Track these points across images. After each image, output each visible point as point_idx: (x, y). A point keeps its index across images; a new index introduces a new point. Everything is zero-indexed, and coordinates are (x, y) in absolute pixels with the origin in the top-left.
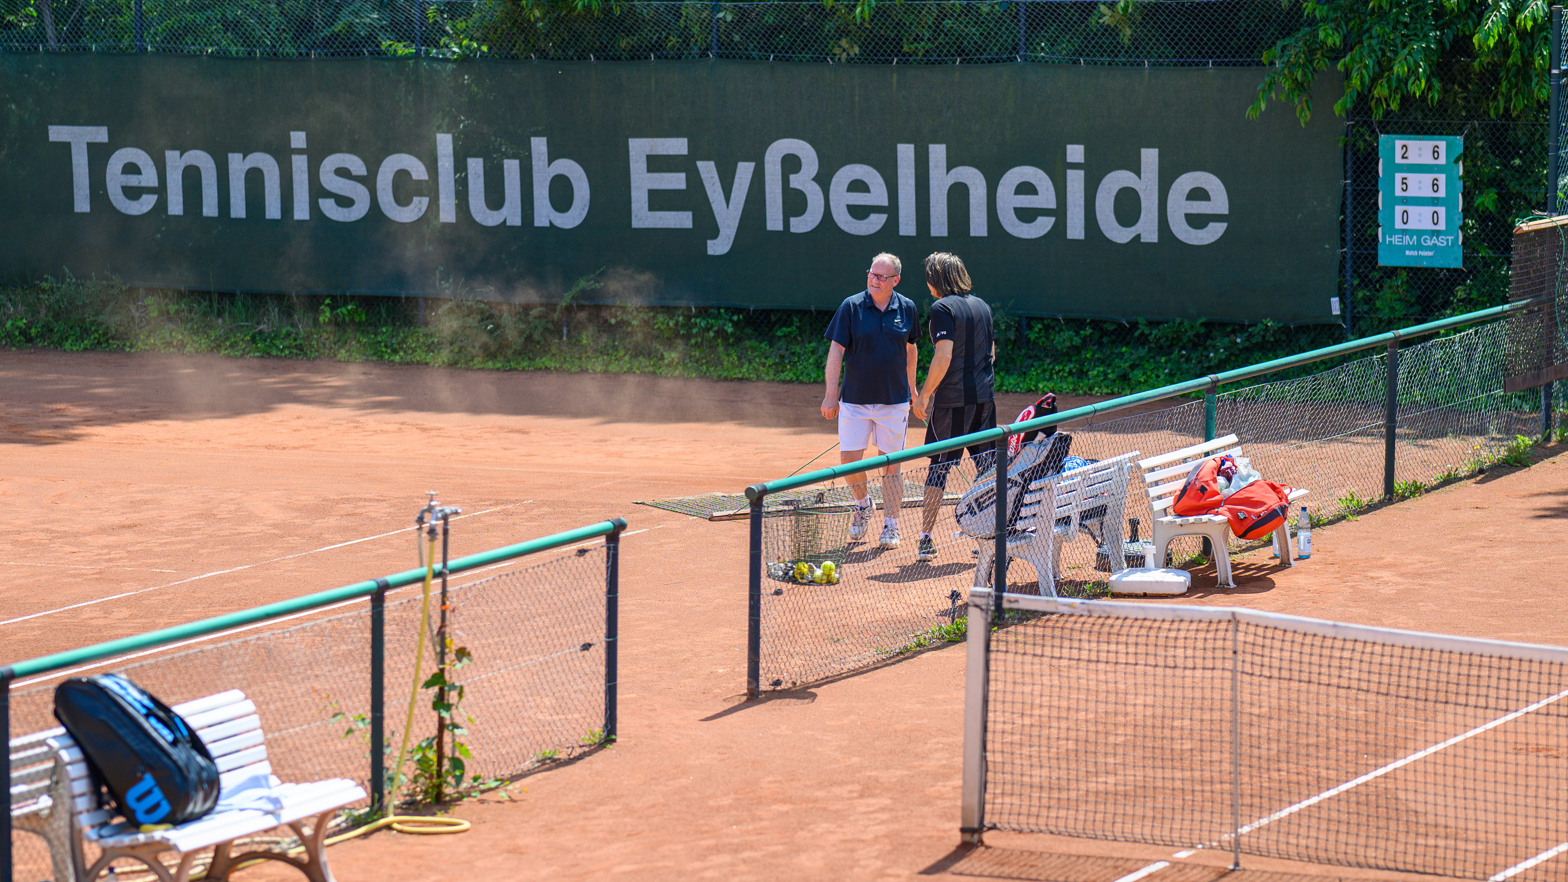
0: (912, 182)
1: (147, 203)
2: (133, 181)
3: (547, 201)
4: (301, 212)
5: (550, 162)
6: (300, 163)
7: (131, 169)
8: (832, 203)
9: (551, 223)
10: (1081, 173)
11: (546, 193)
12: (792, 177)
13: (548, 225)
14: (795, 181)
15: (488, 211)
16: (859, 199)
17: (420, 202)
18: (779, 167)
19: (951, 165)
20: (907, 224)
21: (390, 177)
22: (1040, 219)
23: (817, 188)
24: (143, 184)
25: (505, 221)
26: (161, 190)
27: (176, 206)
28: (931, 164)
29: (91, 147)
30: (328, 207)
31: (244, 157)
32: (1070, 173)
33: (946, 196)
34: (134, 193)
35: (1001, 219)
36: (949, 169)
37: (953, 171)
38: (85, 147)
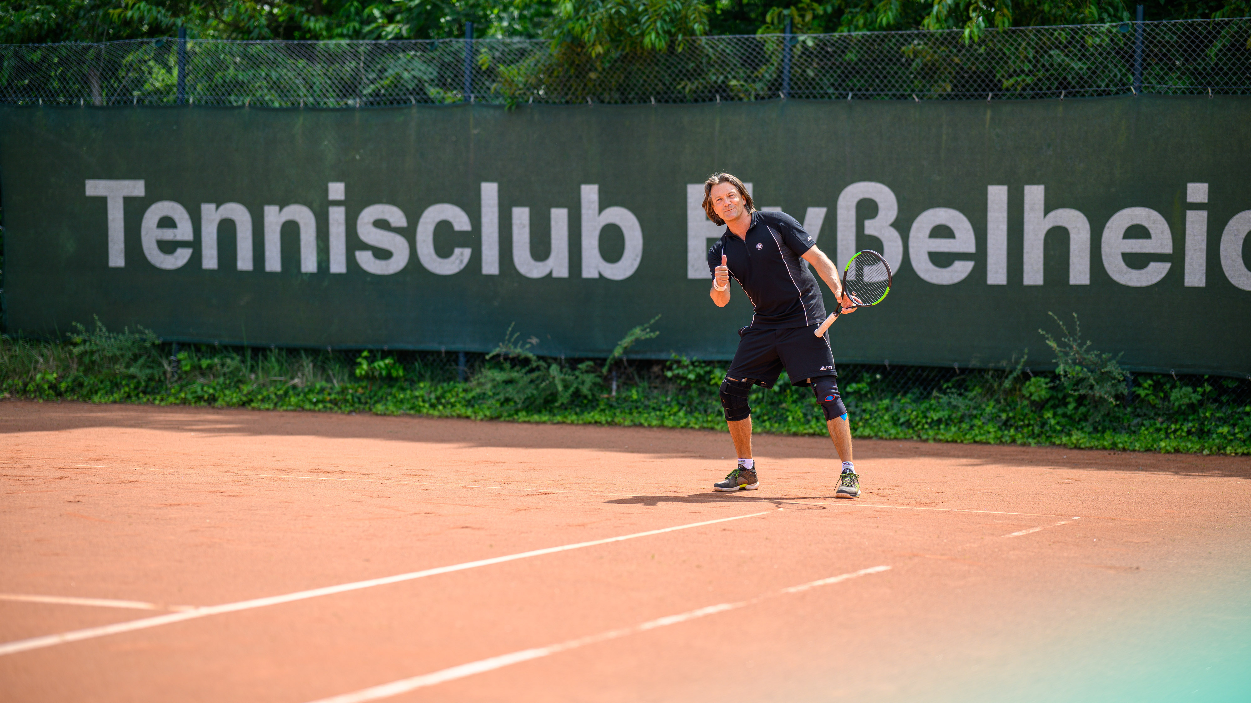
0: (1004, 227)
1: (182, 257)
2: (168, 234)
3: (596, 252)
4: (338, 265)
5: (601, 209)
6: (337, 215)
7: (167, 222)
8: (911, 251)
9: (600, 275)
10: (1204, 214)
11: (595, 242)
12: (868, 223)
13: (596, 276)
14: (871, 227)
15: (532, 262)
16: (943, 245)
17: (462, 254)
18: (853, 213)
19: (1048, 209)
20: (997, 272)
21: (431, 228)
22: (1153, 265)
23: (895, 234)
24: (179, 238)
25: (551, 273)
26: (196, 244)
27: (210, 261)
28: (1027, 207)
29: (128, 201)
30: (365, 260)
31: (281, 210)
32: (1191, 215)
33: (1041, 243)
34: (167, 247)
35: (1106, 265)
36: (1047, 212)
37: (1052, 214)
38: (121, 202)
